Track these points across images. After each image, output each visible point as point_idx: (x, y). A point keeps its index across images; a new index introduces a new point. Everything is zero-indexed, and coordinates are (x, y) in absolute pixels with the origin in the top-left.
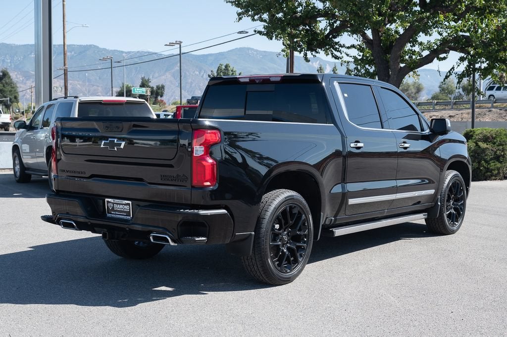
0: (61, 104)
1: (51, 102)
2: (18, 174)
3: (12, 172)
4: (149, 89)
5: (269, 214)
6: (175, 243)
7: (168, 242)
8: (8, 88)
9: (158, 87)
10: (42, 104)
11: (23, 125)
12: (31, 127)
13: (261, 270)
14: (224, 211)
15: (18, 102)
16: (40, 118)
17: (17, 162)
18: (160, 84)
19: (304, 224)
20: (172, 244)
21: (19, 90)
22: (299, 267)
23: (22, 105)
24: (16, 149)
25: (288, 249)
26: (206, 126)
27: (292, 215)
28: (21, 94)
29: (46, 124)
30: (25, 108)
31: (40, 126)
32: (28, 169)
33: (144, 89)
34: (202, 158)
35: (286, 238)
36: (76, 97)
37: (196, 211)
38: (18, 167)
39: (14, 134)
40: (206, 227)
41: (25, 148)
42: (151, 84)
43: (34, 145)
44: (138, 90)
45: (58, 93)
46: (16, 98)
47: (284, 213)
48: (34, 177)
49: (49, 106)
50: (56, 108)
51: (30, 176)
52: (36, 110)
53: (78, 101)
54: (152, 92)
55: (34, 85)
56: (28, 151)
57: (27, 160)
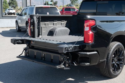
0: (30, 8)
1: (27, 7)
2: (17, 29)
3: (16, 28)
4: (53, 3)
5: (111, 52)
6: (77, 64)
7: (74, 64)
8: (15, 3)
9: (56, 2)
10: (24, 8)
11: (18, 14)
12: (21, 15)
13: (108, 73)
14: (96, 52)
15: (17, 6)
16: (24, 12)
17: (17, 25)
18: (56, 1)
19: (122, 54)
20: (75, 65)
21: (18, 3)
22: (120, 70)
23: (19, 7)
24: (17, 21)
25: (117, 64)
26: (88, 18)
27: (119, 51)
28: (18, 4)
29: (25, 14)
30: (20, 8)
31: (24, 15)
32: (20, 28)
33: (52, 2)
34: (88, 32)
35: (116, 60)
36: (35, 6)
37: (86, 53)
38: (17, 27)
39: (16, 17)
40: (89, 59)
41: (19, 21)
42: (53, 1)
43: (22, 20)
44: (50, 3)
45: (28, 4)
46: (17, 5)
47: (116, 51)
48: (22, 30)
49: (26, 9)
50: (28, 9)
51: (21, 30)
52: (23, 9)
53: (35, 7)
54: (54, 3)
55: (22, 2)
56: (20, 22)
57: (20, 25)
